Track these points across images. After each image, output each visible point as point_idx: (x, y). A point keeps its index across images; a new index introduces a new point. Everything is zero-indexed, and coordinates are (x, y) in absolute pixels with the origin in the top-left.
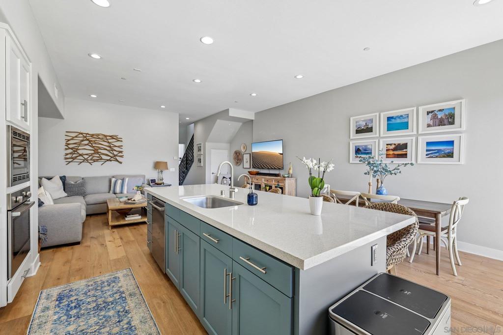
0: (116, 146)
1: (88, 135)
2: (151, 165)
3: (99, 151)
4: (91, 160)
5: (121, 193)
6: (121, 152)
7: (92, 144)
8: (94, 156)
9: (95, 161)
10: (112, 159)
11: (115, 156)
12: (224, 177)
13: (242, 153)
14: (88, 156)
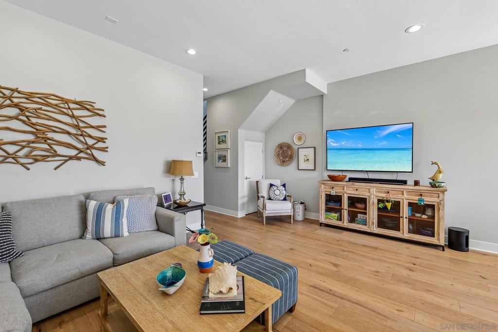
0: (92, 127)
1: (16, 94)
2: (160, 167)
3: (50, 135)
4: (27, 156)
5: (117, 236)
6: (103, 139)
7: (27, 117)
8: (35, 149)
9: (36, 161)
10: (82, 155)
11: (90, 147)
12: (271, 185)
13: (295, 147)
14: (18, 148)
